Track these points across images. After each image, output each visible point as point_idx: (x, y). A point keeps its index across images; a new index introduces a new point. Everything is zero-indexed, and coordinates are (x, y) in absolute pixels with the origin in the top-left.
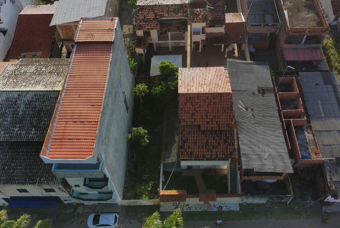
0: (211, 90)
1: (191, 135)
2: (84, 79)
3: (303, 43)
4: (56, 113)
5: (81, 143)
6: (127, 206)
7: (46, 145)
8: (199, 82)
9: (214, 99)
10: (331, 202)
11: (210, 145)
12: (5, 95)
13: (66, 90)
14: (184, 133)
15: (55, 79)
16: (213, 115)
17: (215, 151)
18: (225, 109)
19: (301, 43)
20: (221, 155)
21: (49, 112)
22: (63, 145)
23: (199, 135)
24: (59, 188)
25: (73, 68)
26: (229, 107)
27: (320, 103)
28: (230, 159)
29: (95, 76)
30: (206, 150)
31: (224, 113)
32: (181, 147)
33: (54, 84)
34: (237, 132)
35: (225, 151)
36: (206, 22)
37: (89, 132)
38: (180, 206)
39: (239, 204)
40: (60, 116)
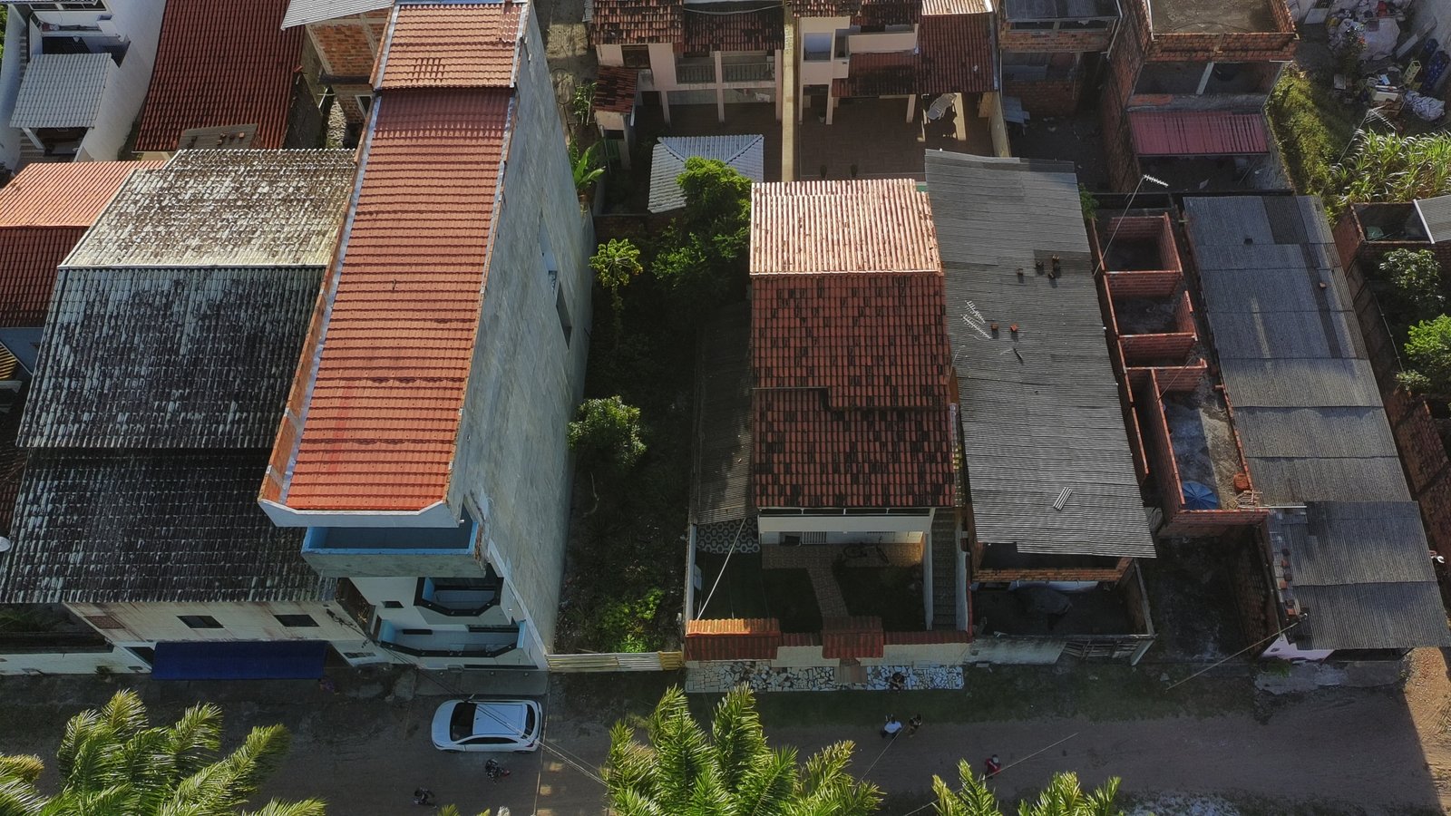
0: (866, 264)
1: (793, 424)
2: (409, 224)
3: (1201, 89)
4: (312, 347)
5: (402, 457)
6: (569, 675)
7: (279, 464)
8: (824, 236)
9: (879, 295)
10: (1288, 658)
11: (863, 462)
12: (128, 282)
13: (344, 265)
14: (770, 419)
15: (306, 223)
16: (875, 354)
17: (879, 482)
18: (916, 334)
19: (1193, 90)
20: (901, 496)
21: (285, 345)
22: (338, 462)
23: (823, 424)
24: (330, 613)
25: (370, 183)
26: (930, 324)
27: (1255, 307)
28: (933, 510)
29: (448, 216)
30: (849, 476)
31: (913, 346)
32: (759, 469)
33: (301, 244)
34: (959, 415)
35: (916, 481)
36: (853, 13)
37: (431, 414)
38: (756, 672)
39: (962, 666)
40: (328, 359)
